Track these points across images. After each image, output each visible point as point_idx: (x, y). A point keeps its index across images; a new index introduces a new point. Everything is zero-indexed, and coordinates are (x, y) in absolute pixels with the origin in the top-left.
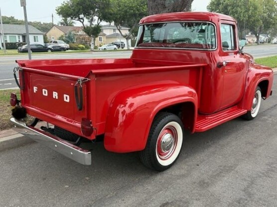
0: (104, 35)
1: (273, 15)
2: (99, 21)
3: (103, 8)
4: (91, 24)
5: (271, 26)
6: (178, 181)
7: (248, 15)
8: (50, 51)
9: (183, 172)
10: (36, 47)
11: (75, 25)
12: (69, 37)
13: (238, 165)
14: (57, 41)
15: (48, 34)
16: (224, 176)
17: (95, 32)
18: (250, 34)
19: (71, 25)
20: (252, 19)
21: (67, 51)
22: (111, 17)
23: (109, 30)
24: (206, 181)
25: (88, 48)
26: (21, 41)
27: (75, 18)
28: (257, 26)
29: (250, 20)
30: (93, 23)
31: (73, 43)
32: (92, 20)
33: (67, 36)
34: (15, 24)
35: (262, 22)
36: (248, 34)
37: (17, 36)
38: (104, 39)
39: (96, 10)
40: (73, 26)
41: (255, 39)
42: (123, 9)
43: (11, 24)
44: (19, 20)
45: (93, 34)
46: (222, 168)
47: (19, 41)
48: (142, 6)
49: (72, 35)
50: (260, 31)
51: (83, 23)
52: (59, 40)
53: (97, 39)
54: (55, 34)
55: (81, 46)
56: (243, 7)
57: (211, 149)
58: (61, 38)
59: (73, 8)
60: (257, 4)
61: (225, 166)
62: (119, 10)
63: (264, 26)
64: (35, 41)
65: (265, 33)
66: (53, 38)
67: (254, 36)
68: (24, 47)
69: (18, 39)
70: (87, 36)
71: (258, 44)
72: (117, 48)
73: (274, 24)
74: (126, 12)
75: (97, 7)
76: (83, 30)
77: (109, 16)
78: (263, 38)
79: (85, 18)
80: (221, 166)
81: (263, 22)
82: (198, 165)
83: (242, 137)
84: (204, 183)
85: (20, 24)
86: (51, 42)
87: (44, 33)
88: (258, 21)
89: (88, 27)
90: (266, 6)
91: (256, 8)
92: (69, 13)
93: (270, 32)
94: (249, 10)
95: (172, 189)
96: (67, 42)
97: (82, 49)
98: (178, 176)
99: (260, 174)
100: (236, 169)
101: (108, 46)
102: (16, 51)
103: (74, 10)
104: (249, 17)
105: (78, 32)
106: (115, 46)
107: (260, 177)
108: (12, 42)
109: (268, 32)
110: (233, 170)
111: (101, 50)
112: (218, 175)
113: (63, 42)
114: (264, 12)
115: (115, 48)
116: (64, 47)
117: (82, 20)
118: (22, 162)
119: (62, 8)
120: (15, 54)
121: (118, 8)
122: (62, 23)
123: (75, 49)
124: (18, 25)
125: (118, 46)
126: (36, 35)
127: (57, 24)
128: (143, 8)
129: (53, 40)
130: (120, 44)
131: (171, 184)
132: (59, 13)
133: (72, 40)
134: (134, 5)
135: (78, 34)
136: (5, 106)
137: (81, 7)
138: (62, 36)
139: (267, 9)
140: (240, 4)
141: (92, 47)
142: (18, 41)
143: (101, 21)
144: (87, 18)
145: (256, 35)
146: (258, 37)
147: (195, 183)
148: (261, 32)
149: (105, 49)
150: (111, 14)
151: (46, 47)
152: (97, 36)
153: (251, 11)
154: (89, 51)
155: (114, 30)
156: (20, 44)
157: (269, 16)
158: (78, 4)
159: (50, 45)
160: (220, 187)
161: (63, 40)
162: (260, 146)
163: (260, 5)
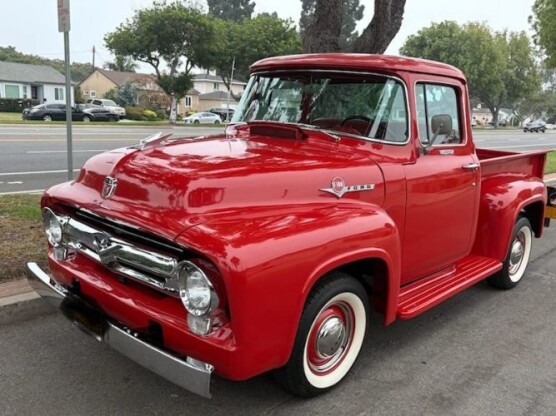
0: (196, 93)
1: (526, 73)
2: (189, 66)
3: (199, 41)
4: (174, 71)
5: (521, 94)
6: (392, 392)
7: (479, 71)
8: (87, 120)
9: (398, 375)
10: (59, 110)
11: (138, 71)
12: (126, 93)
13: (501, 366)
14: (102, 100)
15: (83, 86)
16: (478, 387)
17: (180, 86)
18: (479, 106)
19: (130, 70)
20: (485, 79)
21: (121, 121)
22: (214, 58)
23: (204, 85)
24: (446, 396)
25: (163, 118)
26: (29, 96)
27: (142, 57)
28: (494, 93)
29: (483, 79)
30: (177, 69)
31: (134, 105)
32: (176, 63)
33: (122, 91)
34: (18, 62)
35: (503, 86)
36: (476, 107)
37: (21, 87)
38: (194, 101)
39: (185, 43)
40: (134, 72)
41: (490, 118)
42: (237, 45)
43: (9, 61)
44: (24, 54)
45: (177, 91)
46: (472, 370)
47: (25, 96)
48: (275, 42)
49: (131, 90)
50: (500, 102)
51: (156, 67)
52: (106, 98)
53: (183, 100)
54: (97, 87)
55: (149, 112)
56: (468, 54)
57: (445, 332)
58: (109, 96)
59: (139, 37)
60: (495, 50)
61: (477, 368)
62: (230, 47)
63: (509, 94)
64: (57, 98)
65: (509, 107)
66: (93, 94)
67: (488, 110)
68: (35, 109)
69: (23, 93)
70: (163, 94)
71: (496, 128)
72: (220, 120)
73: (526, 91)
74: (243, 50)
75: (185, 39)
76: (156, 82)
77: (210, 56)
78: (504, 115)
79: (161, 59)
80: (470, 367)
81: (506, 87)
82: (424, 363)
83: (500, 311)
84: (443, 399)
85: (27, 62)
86: (89, 101)
87: (76, 83)
88: (496, 82)
89: (166, 76)
90: (512, 55)
91: (493, 58)
92: (131, 46)
93: (517, 106)
94: (481, 60)
95: (383, 408)
96: (121, 103)
97: (151, 118)
98: (389, 383)
99: (549, 386)
100: (499, 374)
101: (204, 115)
102: (19, 117)
103: (141, 42)
104: (481, 74)
105: (145, 85)
106: (217, 117)
107: (549, 391)
108: (9, 97)
109: (515, 106)
110: (494, 375)
111: (189, 122)
112: (467, 383)
113: (114, 103)
114: (508, 67)
115: (217, 121)
116: (116, 112)
117: (155, 62)
118: (76, 343)
119: (116, 36)
120: (17, 122)
121: (229, 44)
122: (111, 66)
123: (137, 118)
124: (23, 65)
125: (223, 116)
126: (59, 87)
127: (101, 67)
128: (278, 46)
129: (93, 98)
130: (228, 112)
131: (379, 399)
132: (110, 46)
133: (131, 99)
134: (259, 39)
135: (144, 88)
136: (24, 227)
137: (156, 36)
138: (112, 91)
139: (516, 61)
140: (463, 48)
141: (173, 116)
142: (21, 97)
143: (192, 65)
144: (165, 58)
145: (492, 110)
146: (495, 115)
147: (424, 398)
148: (501, 104)
149: (196, 121)
150: (213, 54)
151: (81, 112)
152: (183, 96)
153: (483, 63)
154: (165, 124)
155: (216, 85)
156: (27, 103)
157: (519, 75)
158: (150, 30)
159: (87, 107)
160: (476, 409)
161: (113, 99)
162: (538, 329)
163: (501, 52)
